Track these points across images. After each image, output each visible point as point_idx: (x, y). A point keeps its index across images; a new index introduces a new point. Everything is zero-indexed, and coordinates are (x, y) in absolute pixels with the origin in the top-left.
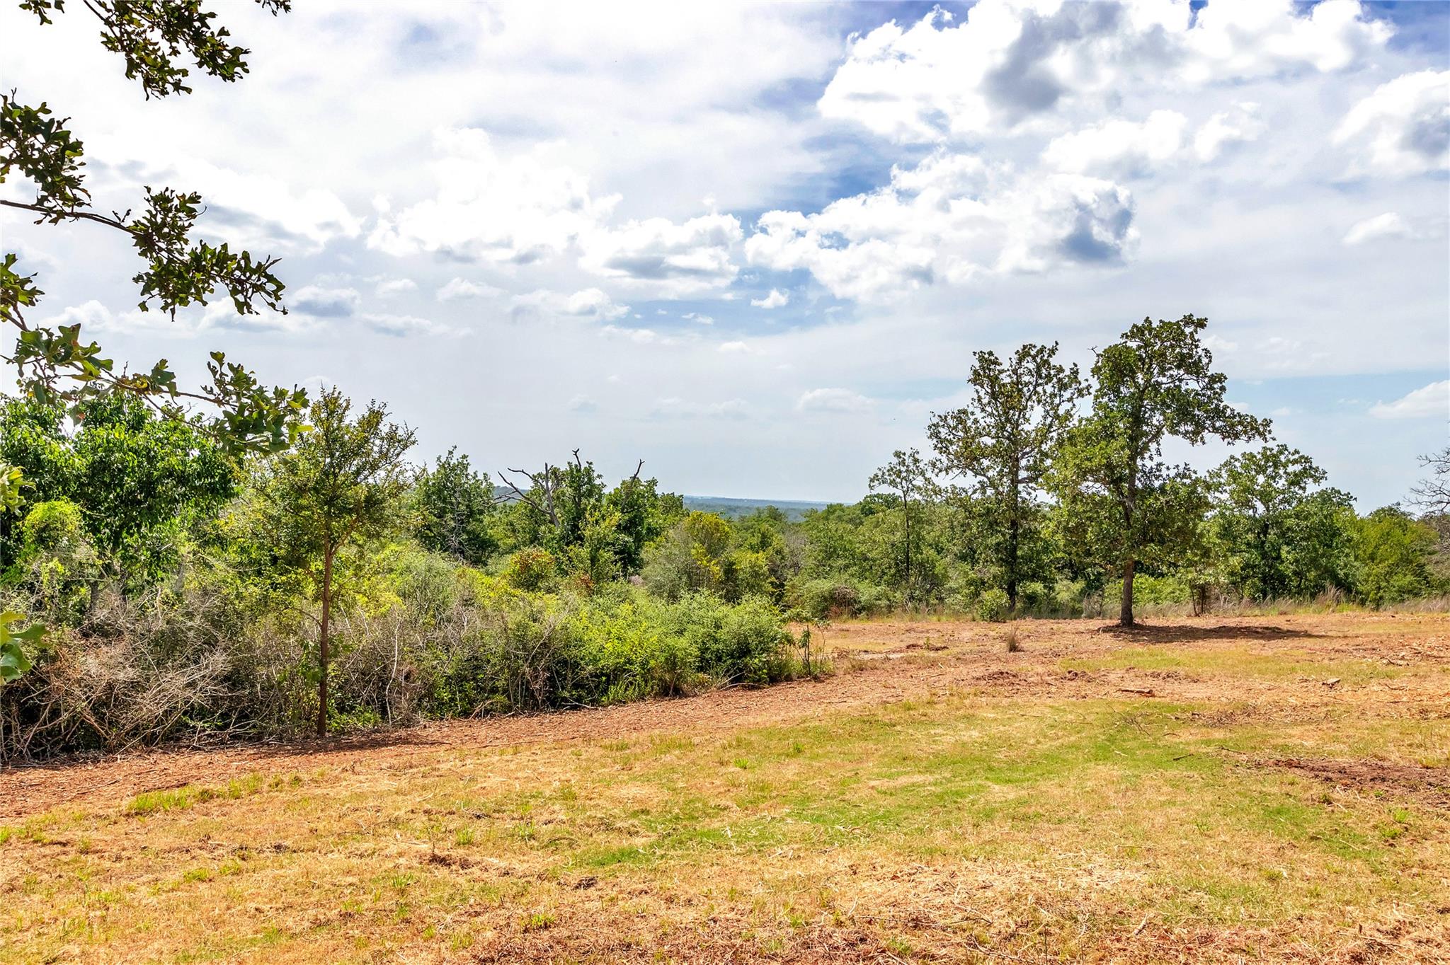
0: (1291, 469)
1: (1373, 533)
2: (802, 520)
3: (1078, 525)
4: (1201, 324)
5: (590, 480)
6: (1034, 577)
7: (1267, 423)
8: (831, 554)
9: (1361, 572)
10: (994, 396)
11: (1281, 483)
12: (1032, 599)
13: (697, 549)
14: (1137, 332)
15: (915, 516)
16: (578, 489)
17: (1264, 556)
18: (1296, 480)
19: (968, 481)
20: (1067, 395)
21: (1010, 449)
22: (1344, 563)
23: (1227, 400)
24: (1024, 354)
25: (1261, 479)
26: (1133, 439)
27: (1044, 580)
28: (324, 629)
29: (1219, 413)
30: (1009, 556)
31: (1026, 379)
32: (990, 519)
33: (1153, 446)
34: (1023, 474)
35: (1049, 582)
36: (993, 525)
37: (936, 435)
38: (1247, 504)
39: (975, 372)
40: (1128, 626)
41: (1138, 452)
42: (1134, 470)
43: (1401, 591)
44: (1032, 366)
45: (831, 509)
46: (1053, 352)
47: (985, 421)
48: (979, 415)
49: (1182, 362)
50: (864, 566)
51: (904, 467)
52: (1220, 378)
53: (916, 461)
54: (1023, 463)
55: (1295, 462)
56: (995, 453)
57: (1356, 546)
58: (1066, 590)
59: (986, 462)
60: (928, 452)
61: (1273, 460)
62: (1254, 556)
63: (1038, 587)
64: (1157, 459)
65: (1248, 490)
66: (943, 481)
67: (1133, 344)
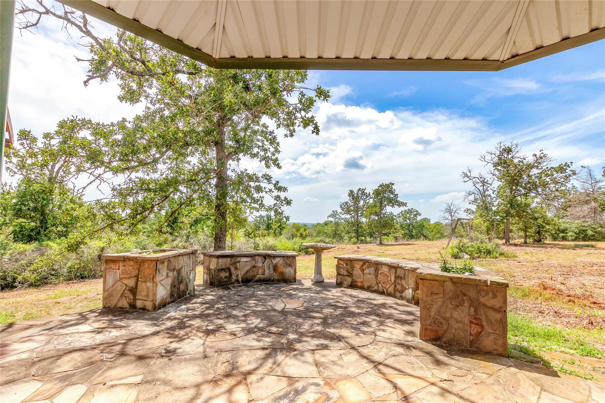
0: (414, 213)
1: (432, 227)
2: (311, 227)
3: (371, 224)
4: (393, 184)
5: (271, 217)
6: (362, 236)
7: (406, 203)
8: (319, 233)
9: (430, 235)
10: (353, 199)
11: (412, 216)
12: (362, 240)
13: (294, 230)
14: (381, 186)
15: (337, 224)
16: (268, 219)
17: (409, 231)
18: (415, 215)
19: (348, 216)
20: (368, 198)
21: (357, 209)
22: (425, 232)
23: (398, 199)
24: (359, 190)
25: (408, 215)
26: (380, 207)
27: (364, 236)
28: (232, 244)
29: (397, 201)
30: (357, 232)
31: (360, 195)
32: (353, 224)
33: (385, 208)
34: (359, 215)
35: (365, 237)
36: (353, 226)
37: (341, 207)
38: (406, 221)
39: (349, 194)
40: (381, 244)
41: (382, 209)
42: (381, 213)
43: (437, 238)
44: (361, 193)
45: (318, 224)
46: (365, 190)
47: (351, 204)
48: (350, 203)
49: (390, 191)
50: (327, 235)
51: (334, 214)
52: (397, 195)
53: (337, 212)
54: (359, 212)
55: (415, 212)
56: (353, 210)
57: (429, 229)
58: (368, 239)
59: (352, 212)
60: (339, 210)
61: (410, 211)
62: (407, 231)
63: (363, 238)
64: (385, 211)
65: (405, 218)
66: (343, 216)
67: (380, 188)
